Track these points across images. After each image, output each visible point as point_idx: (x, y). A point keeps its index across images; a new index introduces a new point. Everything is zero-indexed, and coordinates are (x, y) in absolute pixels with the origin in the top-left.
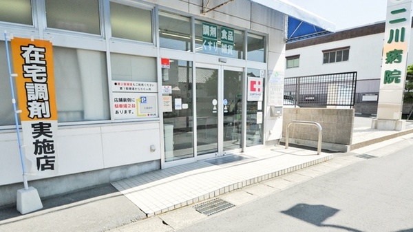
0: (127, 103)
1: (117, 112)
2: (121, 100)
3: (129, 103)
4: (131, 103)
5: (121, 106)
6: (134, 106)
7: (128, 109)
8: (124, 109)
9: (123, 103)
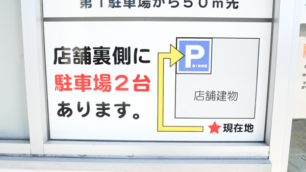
0: (112, 69)
1: (64, 110)
2: (84, 56)
3: (122, 69)
4: (132, 70)
5: (83, 83)
6: (142, 84)
7: (113, 98)
8: (95, 97)
9: (92, 70)
